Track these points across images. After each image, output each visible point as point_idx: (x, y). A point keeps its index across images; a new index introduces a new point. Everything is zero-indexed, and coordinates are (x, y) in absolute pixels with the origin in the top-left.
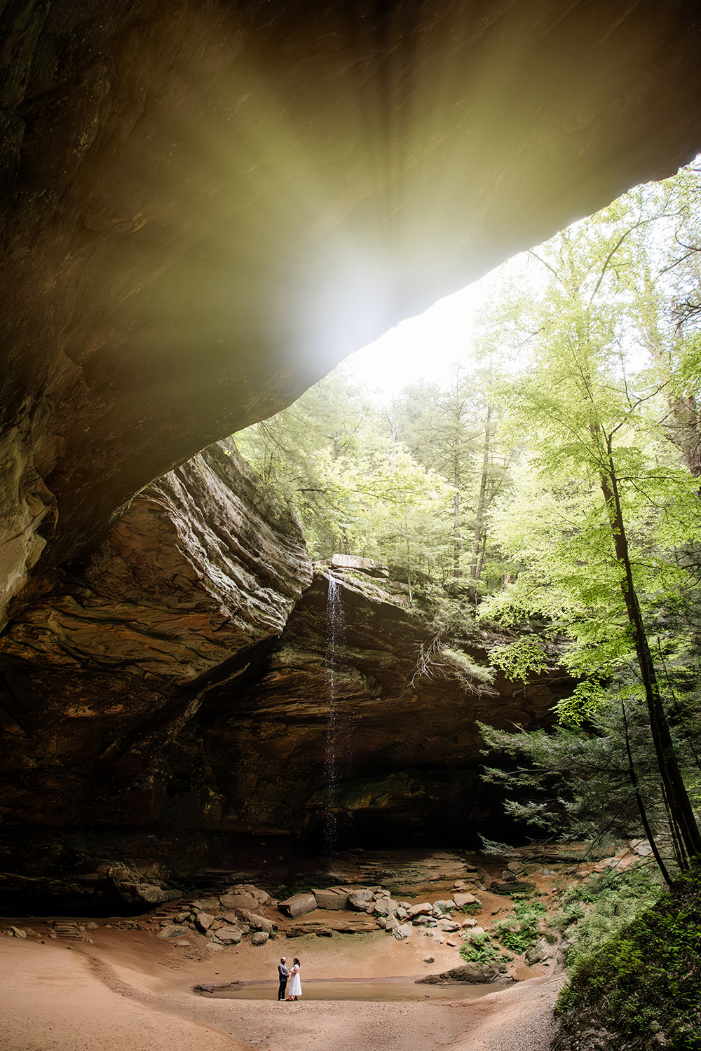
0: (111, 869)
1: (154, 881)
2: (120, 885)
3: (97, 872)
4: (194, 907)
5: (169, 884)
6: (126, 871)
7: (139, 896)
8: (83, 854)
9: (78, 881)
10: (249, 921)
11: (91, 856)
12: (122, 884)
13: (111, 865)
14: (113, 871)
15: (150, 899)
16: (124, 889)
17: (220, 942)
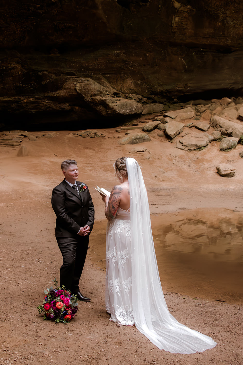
0: (78, 85)
1: (131, 95)
2: (90, 100)
3: (65, 89)
4: (167, 116)
5: (149, 98)
6: (93, 86)
7: (111, 109)
8: (45, 72)
9: (50, 98)
10: (221, 127)
11: (56, 74)
12: (92, 99)
13: (77, 81)
14: (81, 87)
15: (122, 111)
16: (95, 103)
17: (183, 147)
